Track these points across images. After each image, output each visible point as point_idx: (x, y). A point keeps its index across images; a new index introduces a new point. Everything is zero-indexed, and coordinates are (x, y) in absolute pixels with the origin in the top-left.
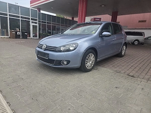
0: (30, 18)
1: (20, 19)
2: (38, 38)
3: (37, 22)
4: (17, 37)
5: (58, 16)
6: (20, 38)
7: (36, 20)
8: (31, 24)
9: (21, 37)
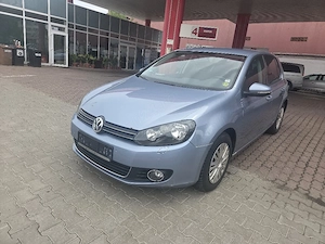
0: (49, 16)
1: (24, 17)
2: (67, 66)
3: (66, 27)
4: (16, 61)
5: (115, 13)
6: (22, 64)
7: (62, 22)
8: (51, 33)
9: (25, 62)
